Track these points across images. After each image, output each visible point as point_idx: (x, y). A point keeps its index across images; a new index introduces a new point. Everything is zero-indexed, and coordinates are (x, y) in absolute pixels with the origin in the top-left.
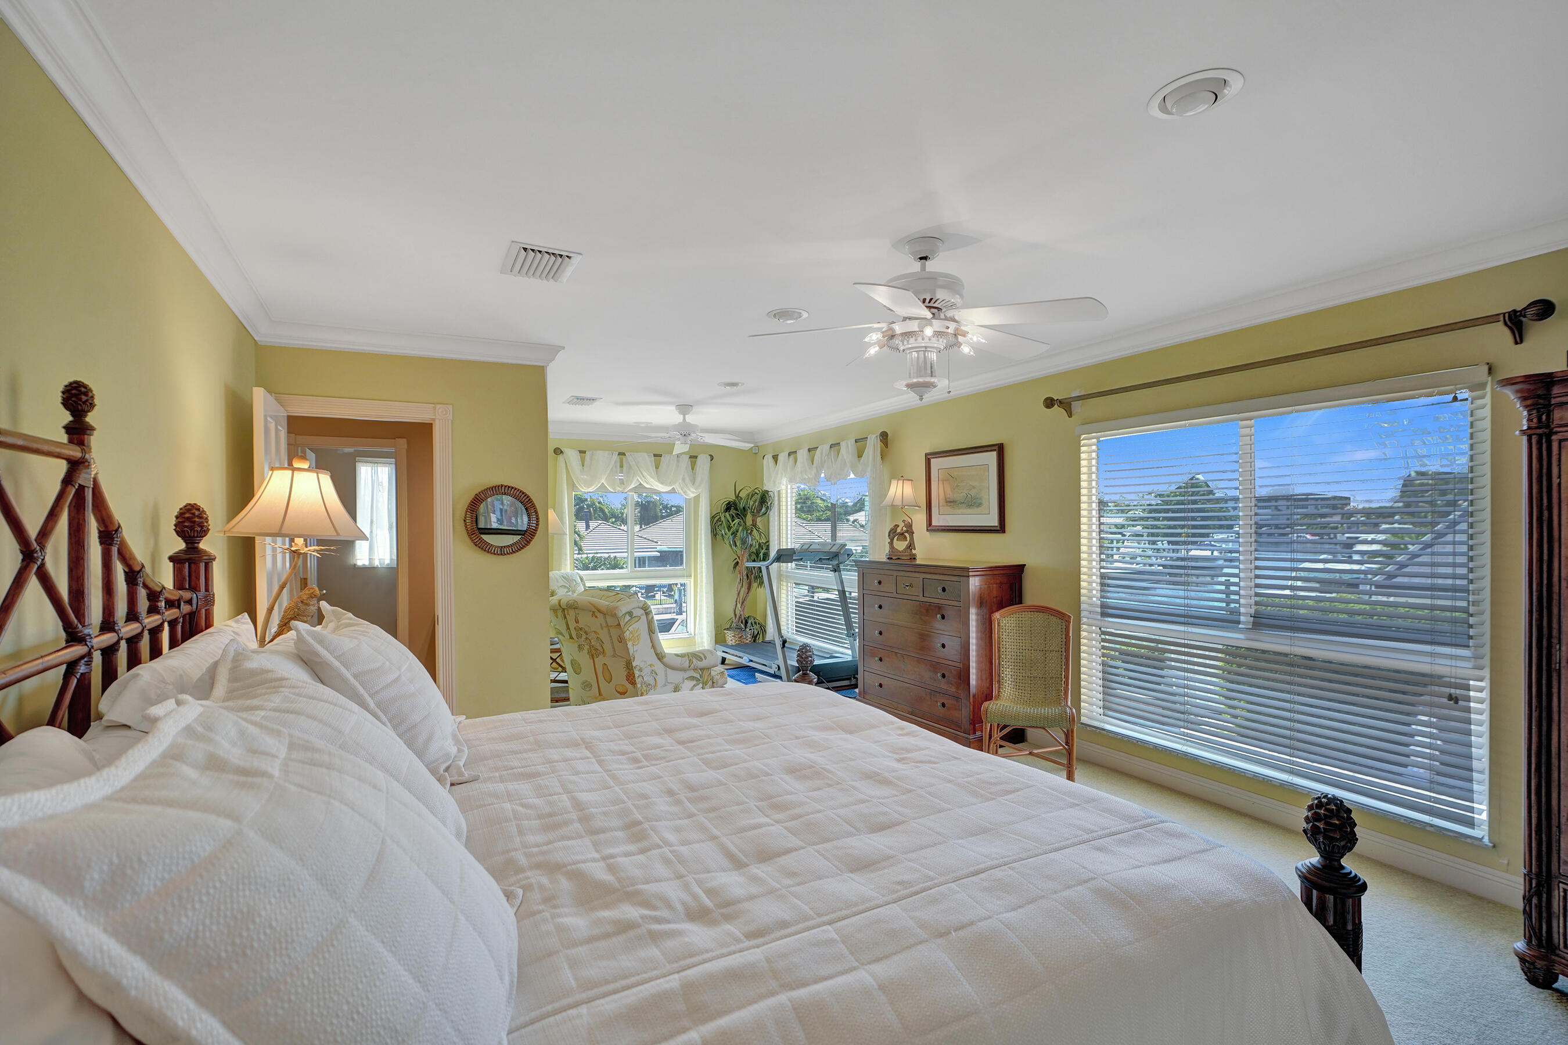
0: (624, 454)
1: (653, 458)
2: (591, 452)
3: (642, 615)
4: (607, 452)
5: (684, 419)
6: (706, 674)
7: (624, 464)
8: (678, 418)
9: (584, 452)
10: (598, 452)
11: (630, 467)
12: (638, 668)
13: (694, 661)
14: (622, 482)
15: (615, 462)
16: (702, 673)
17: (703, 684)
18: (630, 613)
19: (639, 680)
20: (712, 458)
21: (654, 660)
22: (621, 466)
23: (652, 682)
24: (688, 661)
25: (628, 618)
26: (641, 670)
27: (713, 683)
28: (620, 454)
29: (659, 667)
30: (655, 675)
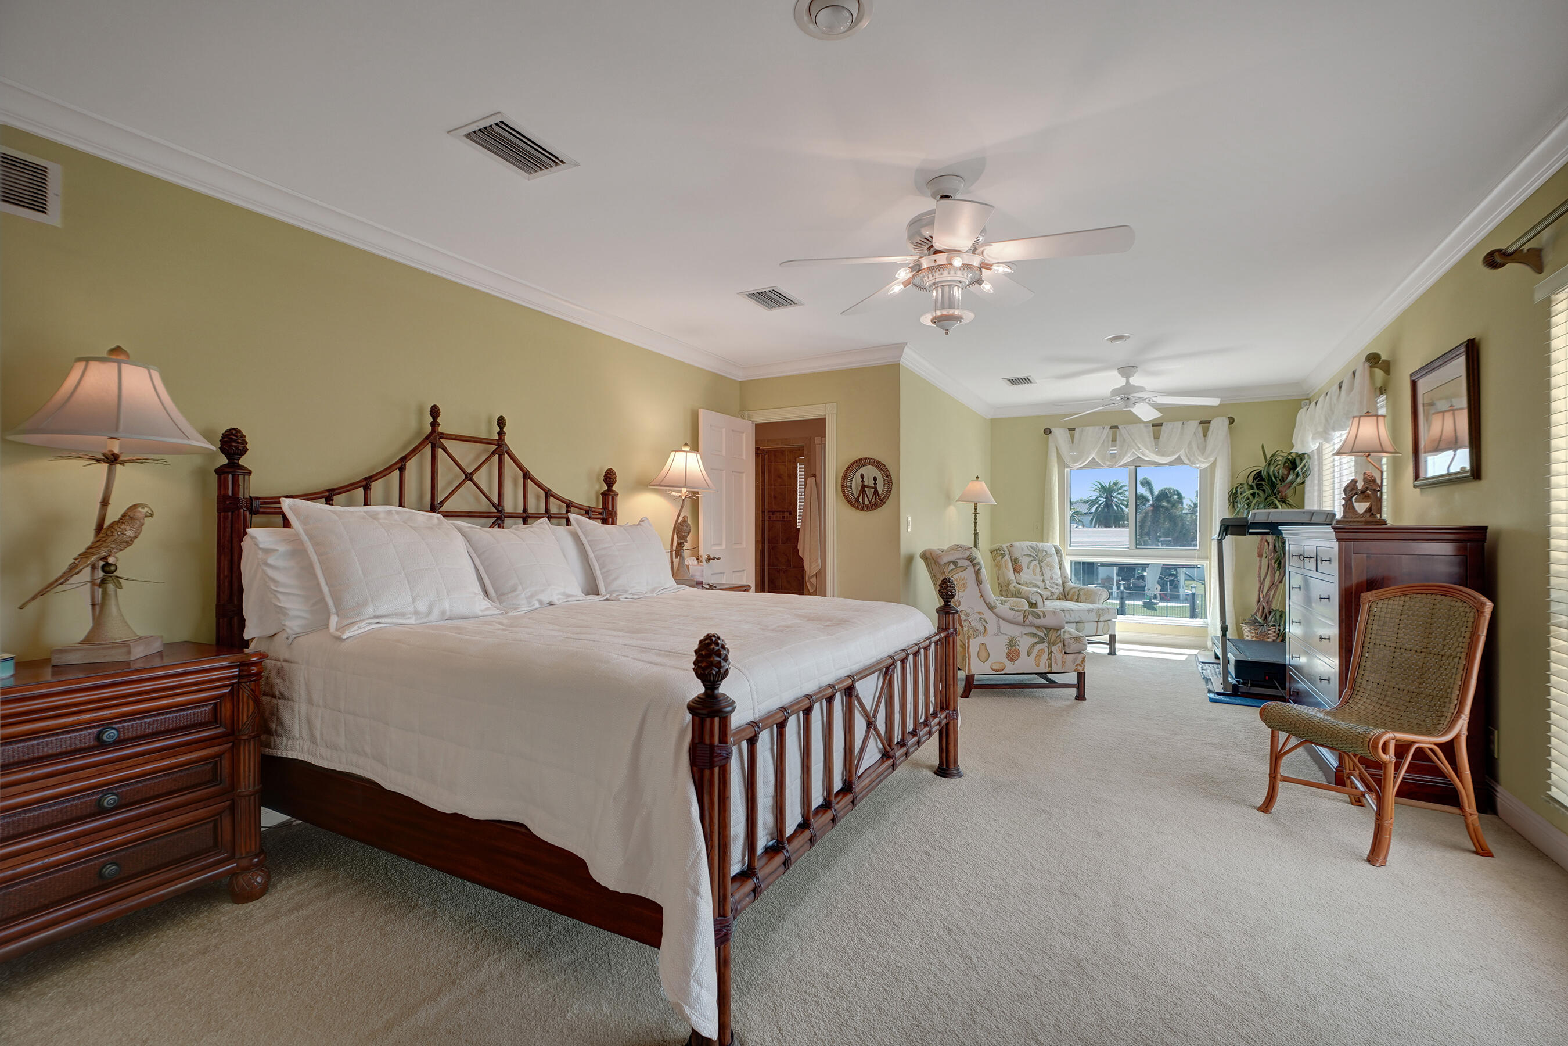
0: (1117, 427)
1: (1151, 428)
2: (1080, 428)
3: (968, 566)
4: (1097, 427)
5: (1128, 382)
6: (1053, 635)
7: (1118, 437)
8: (1121, 382)
9: (1073, 429)
10: (1088, 428)
11: (1124, 440)
12: (964, 613)
13: (1030, 617)
14: (1113, 456)
15: (1107, 436)
16: (1048, 633)
17: (1049, 643)
18: (955, 563)
19: (965, 623)
20: (1232, 421)
21: (984, 609)
22: (1114, 440)
23: (981, 629)
24: (1022, 616)
25: (952, 566)
26: (967, 615)
27: (1064, 646)
28: (1111, 428)
29: (988, 615)
30: (984, 623)
